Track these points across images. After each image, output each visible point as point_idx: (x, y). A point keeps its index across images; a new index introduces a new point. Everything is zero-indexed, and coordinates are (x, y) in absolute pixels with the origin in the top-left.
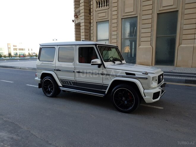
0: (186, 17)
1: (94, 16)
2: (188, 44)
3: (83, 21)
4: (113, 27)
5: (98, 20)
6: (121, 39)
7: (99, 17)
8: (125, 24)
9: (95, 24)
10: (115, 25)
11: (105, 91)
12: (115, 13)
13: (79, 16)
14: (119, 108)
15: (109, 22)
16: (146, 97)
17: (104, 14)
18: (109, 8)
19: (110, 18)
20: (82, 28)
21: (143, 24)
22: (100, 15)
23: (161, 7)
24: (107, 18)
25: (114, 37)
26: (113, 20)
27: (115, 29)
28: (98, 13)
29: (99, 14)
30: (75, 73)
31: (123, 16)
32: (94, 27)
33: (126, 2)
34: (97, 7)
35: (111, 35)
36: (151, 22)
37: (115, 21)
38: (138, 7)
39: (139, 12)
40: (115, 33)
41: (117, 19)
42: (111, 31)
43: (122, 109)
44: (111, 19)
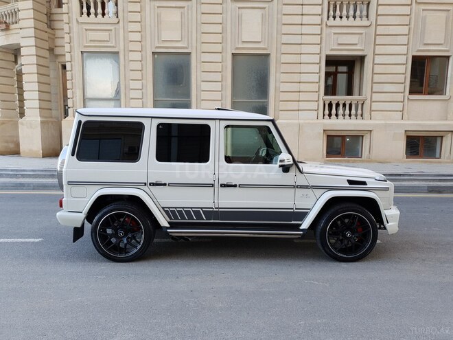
0: (284, 68)
2: (290, 119)
3: (31, 42)
4: (132, 71)
5: (85, 47)
6: (154, 101)
7: (91, 41)
9: (77, 56)
10: (137, 66)
11: (300, 222)
12: (137, 37)
13: (12, 26)
14: (339, 254)
15: (118, 57)
16: (390, 224)
17: (104, 36)
18: (119, 22)
19: (122, 47)
20: (29, 61)
21: (204, 72)
22: (92, 35)
23: (240, 41)
24: (113, 47)
25: (134, 94)
26: (130, 53)
27: (138, 75)
28: (86, 30)
29: (91, 33)
30: (216, 189)
31: (157, 47)
33: (162, 16)
34: (82, 14)
35: (125, 88)
36: (220, 70)
37: (137, 56)
38: (192, 32)
39: (194, 44)
40: (138, 84)
41: (140, 51)
42: (127, 79)
43: (345, 256)
44: (124, 50)
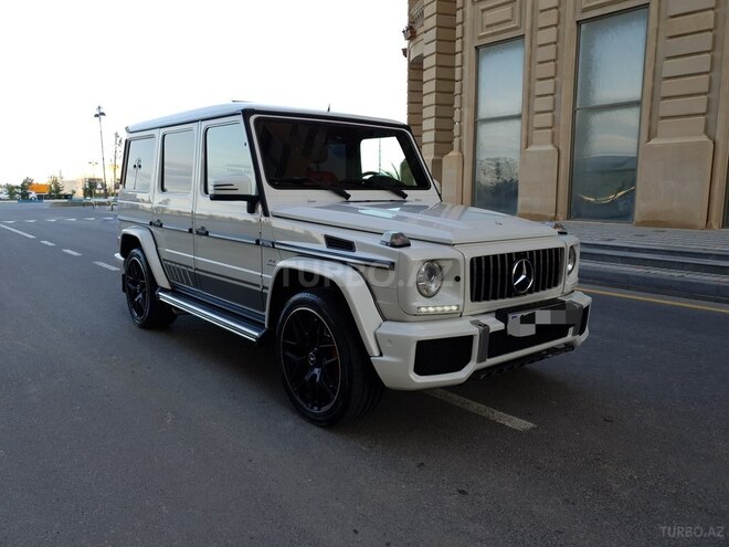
1: (467, 24)
3: (432, 48)
4: (540, 63)
5: (480, 38)
6: (574, 112)
7: (488, 26)
8: (593, 46)
9: (469, 53)
10: (549, 53)
13: (419, 32)
15: (524, 43)
16: (384, 358)
17: (504, 13)
19: (528, 26)
20: (429, 75)
21: (671, 37)
22: (491, 17)
24: (516, 28)
25: (539, 104)
26: (540, 32)
27: (549, 69)
28: (483, 11)
29: (487, 14)
31: (586, 10)
32: (466, 68)
35: (529, 96)
36: (711, 26)
37: (550, 35)
40: (547, 87)
41: (556, 26)
42: (533, 80)
44: (532, 30)
